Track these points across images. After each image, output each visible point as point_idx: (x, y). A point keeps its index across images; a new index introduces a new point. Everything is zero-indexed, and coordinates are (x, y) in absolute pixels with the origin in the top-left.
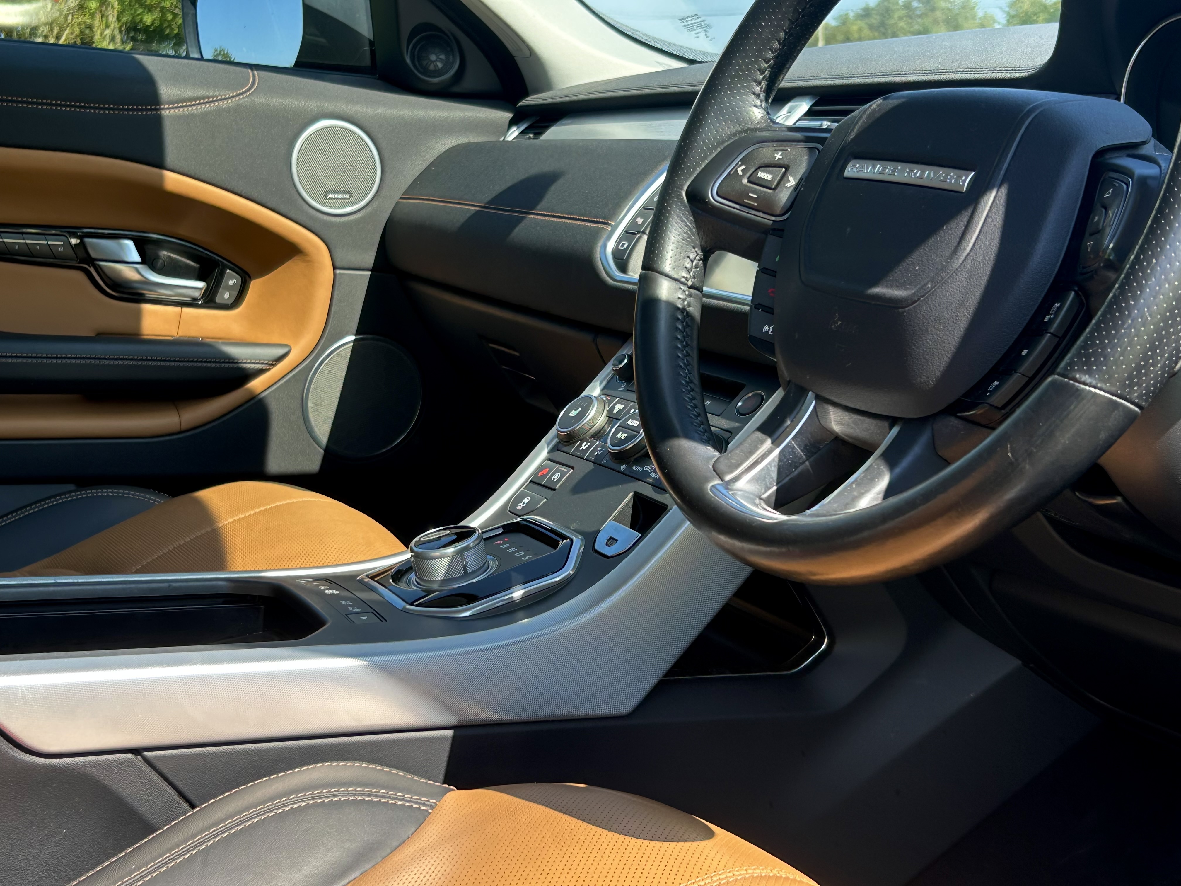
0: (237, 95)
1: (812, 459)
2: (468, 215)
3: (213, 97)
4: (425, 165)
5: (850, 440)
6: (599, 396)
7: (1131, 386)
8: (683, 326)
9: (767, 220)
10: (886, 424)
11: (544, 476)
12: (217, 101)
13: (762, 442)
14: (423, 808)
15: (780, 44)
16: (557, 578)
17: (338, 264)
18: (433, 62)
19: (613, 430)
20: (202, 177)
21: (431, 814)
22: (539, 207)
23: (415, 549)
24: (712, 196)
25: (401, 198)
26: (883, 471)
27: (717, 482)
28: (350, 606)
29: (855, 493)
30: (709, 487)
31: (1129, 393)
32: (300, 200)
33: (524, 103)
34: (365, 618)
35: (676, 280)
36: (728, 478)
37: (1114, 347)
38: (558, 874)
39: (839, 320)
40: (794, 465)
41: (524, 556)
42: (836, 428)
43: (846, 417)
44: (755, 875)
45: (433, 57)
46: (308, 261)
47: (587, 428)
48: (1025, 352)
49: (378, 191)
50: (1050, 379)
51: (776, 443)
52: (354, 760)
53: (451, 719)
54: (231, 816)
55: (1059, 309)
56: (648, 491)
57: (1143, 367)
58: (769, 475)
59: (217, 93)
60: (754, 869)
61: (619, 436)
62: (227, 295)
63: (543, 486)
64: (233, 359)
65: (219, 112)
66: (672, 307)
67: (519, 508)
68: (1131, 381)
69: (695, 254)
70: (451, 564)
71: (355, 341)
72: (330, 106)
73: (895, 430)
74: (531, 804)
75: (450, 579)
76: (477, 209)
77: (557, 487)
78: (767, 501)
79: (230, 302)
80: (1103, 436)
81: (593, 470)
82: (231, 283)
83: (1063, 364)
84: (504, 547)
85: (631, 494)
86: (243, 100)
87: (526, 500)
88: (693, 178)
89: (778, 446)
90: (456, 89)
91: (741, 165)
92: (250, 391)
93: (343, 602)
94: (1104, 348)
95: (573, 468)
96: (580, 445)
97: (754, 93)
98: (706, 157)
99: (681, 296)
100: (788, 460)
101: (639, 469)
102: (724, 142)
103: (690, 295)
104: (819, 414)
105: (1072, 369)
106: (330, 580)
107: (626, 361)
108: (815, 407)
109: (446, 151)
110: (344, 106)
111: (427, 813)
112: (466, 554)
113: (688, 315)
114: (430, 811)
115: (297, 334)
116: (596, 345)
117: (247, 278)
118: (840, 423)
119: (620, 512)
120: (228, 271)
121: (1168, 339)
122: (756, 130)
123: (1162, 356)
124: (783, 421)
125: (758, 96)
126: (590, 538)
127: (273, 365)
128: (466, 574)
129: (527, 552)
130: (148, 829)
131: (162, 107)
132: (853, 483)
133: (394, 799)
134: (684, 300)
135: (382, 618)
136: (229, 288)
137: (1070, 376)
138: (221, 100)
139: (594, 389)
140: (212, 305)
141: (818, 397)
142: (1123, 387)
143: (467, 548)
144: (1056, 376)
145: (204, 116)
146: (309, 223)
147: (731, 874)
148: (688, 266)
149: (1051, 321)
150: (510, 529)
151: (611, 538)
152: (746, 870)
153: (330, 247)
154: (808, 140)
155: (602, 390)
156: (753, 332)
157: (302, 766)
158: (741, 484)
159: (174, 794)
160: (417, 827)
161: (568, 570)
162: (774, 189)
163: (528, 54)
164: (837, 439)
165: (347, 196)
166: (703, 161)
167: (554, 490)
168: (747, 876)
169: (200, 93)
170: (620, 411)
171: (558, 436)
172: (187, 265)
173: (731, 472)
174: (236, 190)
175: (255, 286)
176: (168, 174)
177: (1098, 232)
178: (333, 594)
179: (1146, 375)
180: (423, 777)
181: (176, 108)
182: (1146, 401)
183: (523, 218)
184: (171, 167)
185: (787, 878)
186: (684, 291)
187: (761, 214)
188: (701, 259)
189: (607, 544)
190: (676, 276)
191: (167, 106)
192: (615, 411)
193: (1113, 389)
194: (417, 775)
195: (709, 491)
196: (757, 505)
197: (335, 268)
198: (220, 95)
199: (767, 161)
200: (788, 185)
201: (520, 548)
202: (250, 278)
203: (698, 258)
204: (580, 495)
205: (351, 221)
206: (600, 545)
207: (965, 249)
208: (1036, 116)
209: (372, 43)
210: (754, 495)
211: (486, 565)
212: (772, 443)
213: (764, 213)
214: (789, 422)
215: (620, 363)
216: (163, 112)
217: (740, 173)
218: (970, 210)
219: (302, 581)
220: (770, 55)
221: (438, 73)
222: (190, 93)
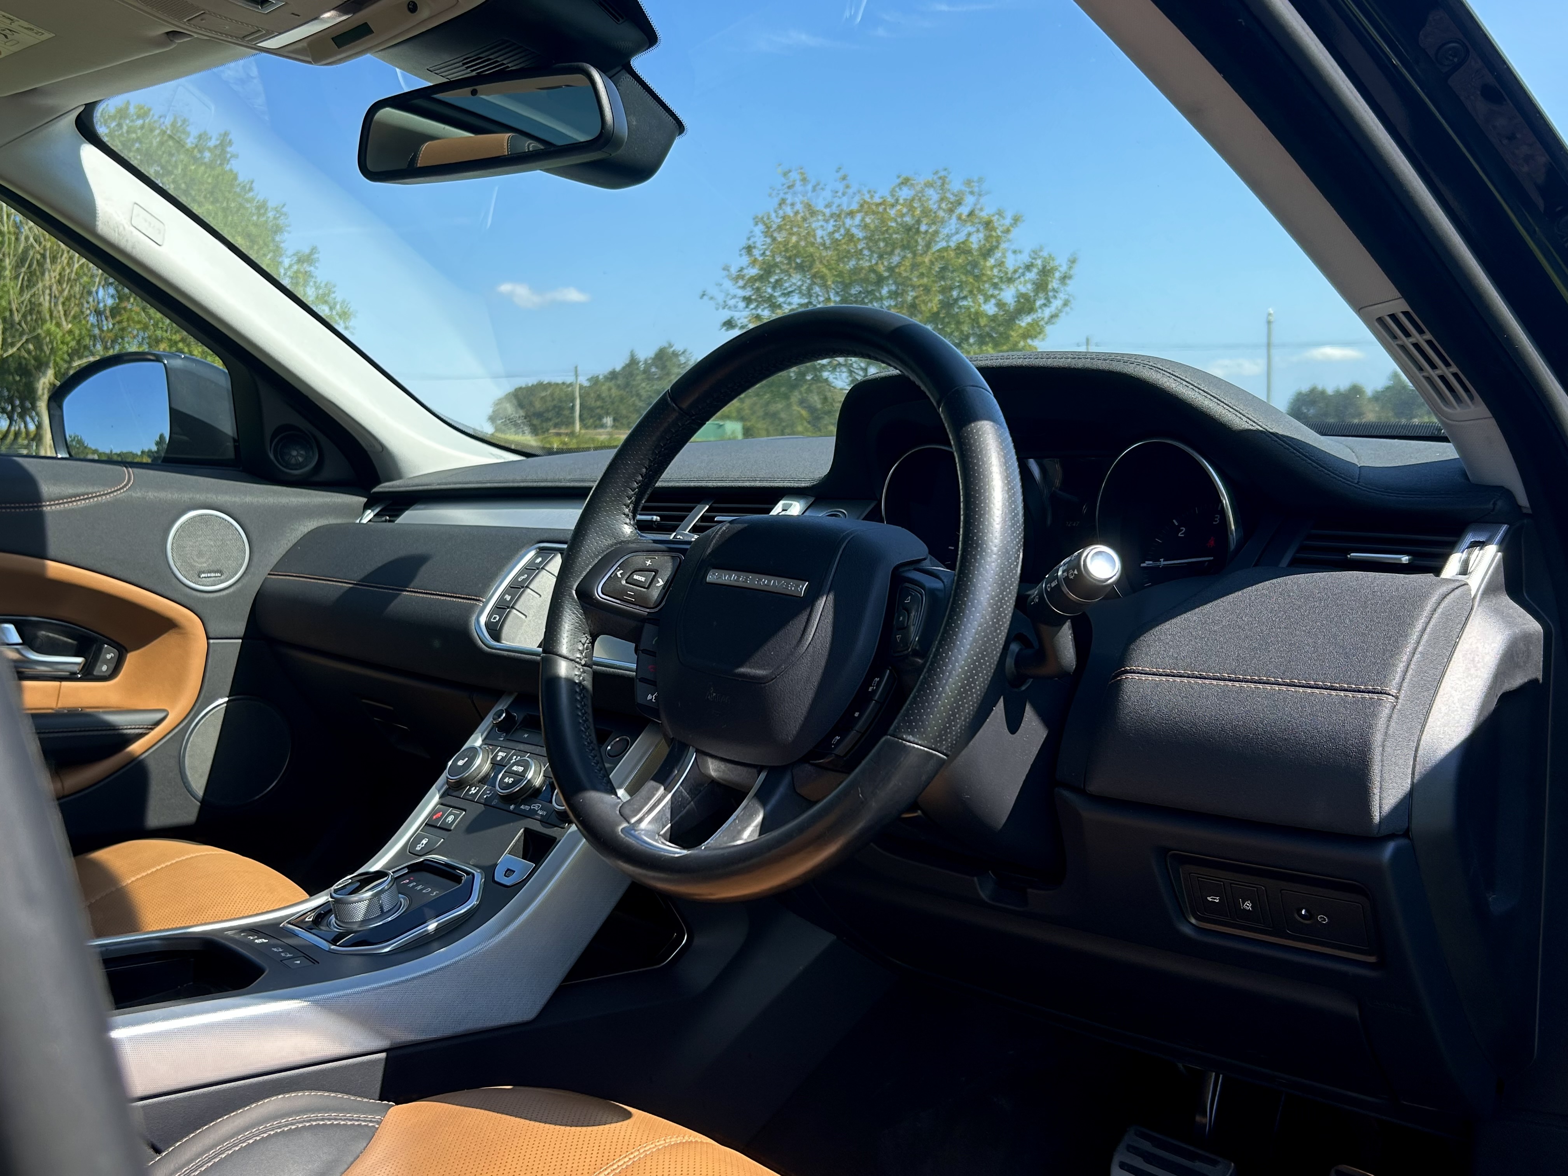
0: (115, 491)
1: (695, 799)
2: (342, 591)
3: (92, 493)
4: (290, 545)
5: (724, 783)
6: (481, 745)
7: (941, 741)
8: (581, 698)
9: (644, 612)
10: (755, 771)
11: (439, 819)
12: (96, 496)
13: (657, 789)
14: (371, 1124)
15: (642, 477)
16: (463, 910)
17: (211, 635)
18: (293, 456)
19: (500, 776)
20: (82, 565)
21: (379, 1130)
22: (412, 585)
23: (334, 895)
24: (598, 593)
25: (269, 574)
26: (758, 809)
27: (625, 825)
28: (282, 952)
29: (739, 828)
30: (620, 830)
31: (940, 746)
32: (175, 580)
33: (377, 489)
34: (298, 962)
35: (572, 660)
36: (633, 820)
37: (928, 714)
38: (508, 1165)
39: (713, 692)
40: (682, 806)
41: (431, 892)
42: (713, 774)
43: (722, 766)
44: (672, 1143)
45: (294, 453)
46: (185, 633)
47: (475, 774)
48: (857, 714)
49: (247, 569)
50: (883, 739)
51: (668, 790)
52: (302, 1089)
53: (384, 1044)
54: (200, 1154)
55: (879, 683)
56: (537, 827)
57: (948, 728)
58: (665, 815)
59: (96, 490)
60: (671, 1138)
61: (506, 780)
62: (104, 668)
63: (439, 828)
64: (114, 726)
65: (98, 507)
66: (570, 681)
67: (418, 848)
68: (940, 737)
69: (585, 639)
70: (369, 906)
71: (227, 702)
72: (201, 497)
73: (763, 776)
74: (471, 1109)
75: (369, 920)
76: (351, 586)
77: (452, 828)
78: (664, 836)
79: (107, 674)
80: (924, 778)
81: (483, 812)
82: (109, 656)
83: (892, 728)
84: (411, 885)
85: (522, 830)
86: (120, 495)
87: (424, 842)
88: (580, 580)
89: (670, 792)
90: (317, 479)
91: (619, 570)
92: (129, 753)
93: (275, 950)
94: (921, 716)
95: (465, 810)
96: (469, 790)
97: (624, 514)
98: (590, 563)
99: (577, 673)
100: (678, 802)
101: (527, 808)
102: (603, 551)
103: (584, 672)
104: (699, 763)
105: (900, 731)
106: (254, 930)
107: (504, 715)
108: (695, 758)
109: (309, 533)
110: (214, 497)
111: (374, 1129)
112: (382, 896)
113: (584, 688)
114: (377, 1126)
115: (174, 699)
116: (473, 702)
117: (124, 651)
118: (715, 771)
119: (514, 846)
120: (106, 646)
121: (964, 707)
122: (628, 542)
123: (960, 719)
124: (671, 771)
125: (627, 516)
126: (489, 871)
127: (152, 729)
128: (383, 914)
129: (434, 887)
131: (44, 504)
132: (735, 820)
133: (345, 1120)
134: (580, 676)
135: (314, 961)
136: (106, 662)
137: (899, 736)
138: (100, 496)
139: (477, 740)
140: (90, 677)
141: (697, 751)
142: (936, 742)
143: (382, 891)
144: (889, 737)
145: (83, 510)
146: (183, 601)
147: (653, 1145)
148: (581, 648)
149: (874, 692)
150: (414, 869)
151: (508, 870)
152: (665, 1140)
153: (203, 619)
154: (671, 550)
155: (483, 741)
156: (639, 700)
157: (258, 1101)
158: (644, 825)
160: (367, 1142)
161: (473, 901)
162: (647, 588)
163: (381, 450)
164: (713, 782)
165: (219, 575)
166: (587, 566)
167: (450, 830)
168: (666, 1145)
169: (81, 490)
170: (503, 758)
171: (447, 782)
172: (66, 642)
173: (635, 816)
174: (115, 575)
175: (131, 658)
176: (50, 564)
177: (904, 628)
178: (263, 943)
179: (950, 733)
180: (365, 1097)
181: (57, 504)
182: (951, 751)
183: (399, 594)
184: (52, 557)
185: (696, 1142)
186: (579, 669)
187: (638, 607)
188: (590, 643)
189: (505, 875)
190: (571, 657)
191: (48, 503)
192: (499, 758)
193: (929, 745)
194: (359, 1096)
195: (620, 833)
196: (656, 841)
197: (208, 638)
198: (98, 492)
199: (640, 566)
200: (658, 585)
201: (427, 884)
202: (127, 651)
203: (588, 642)
204: (475, 834)
205: (223, 596)
206: (499, 876)
207: (807, 639)
208: (849, 541)
209: (235, 440)
210: (654, 832)
211: (399, 903)
212: (665, 789)
213: (640, 606)
214: (676, 772)
215: (499, 717)
216: (45, 509)
217: (620, 576)
218: (808, 610)
219: (229, 933)
220: (635, 485)
221: (299, 466)
222: (71, 490)
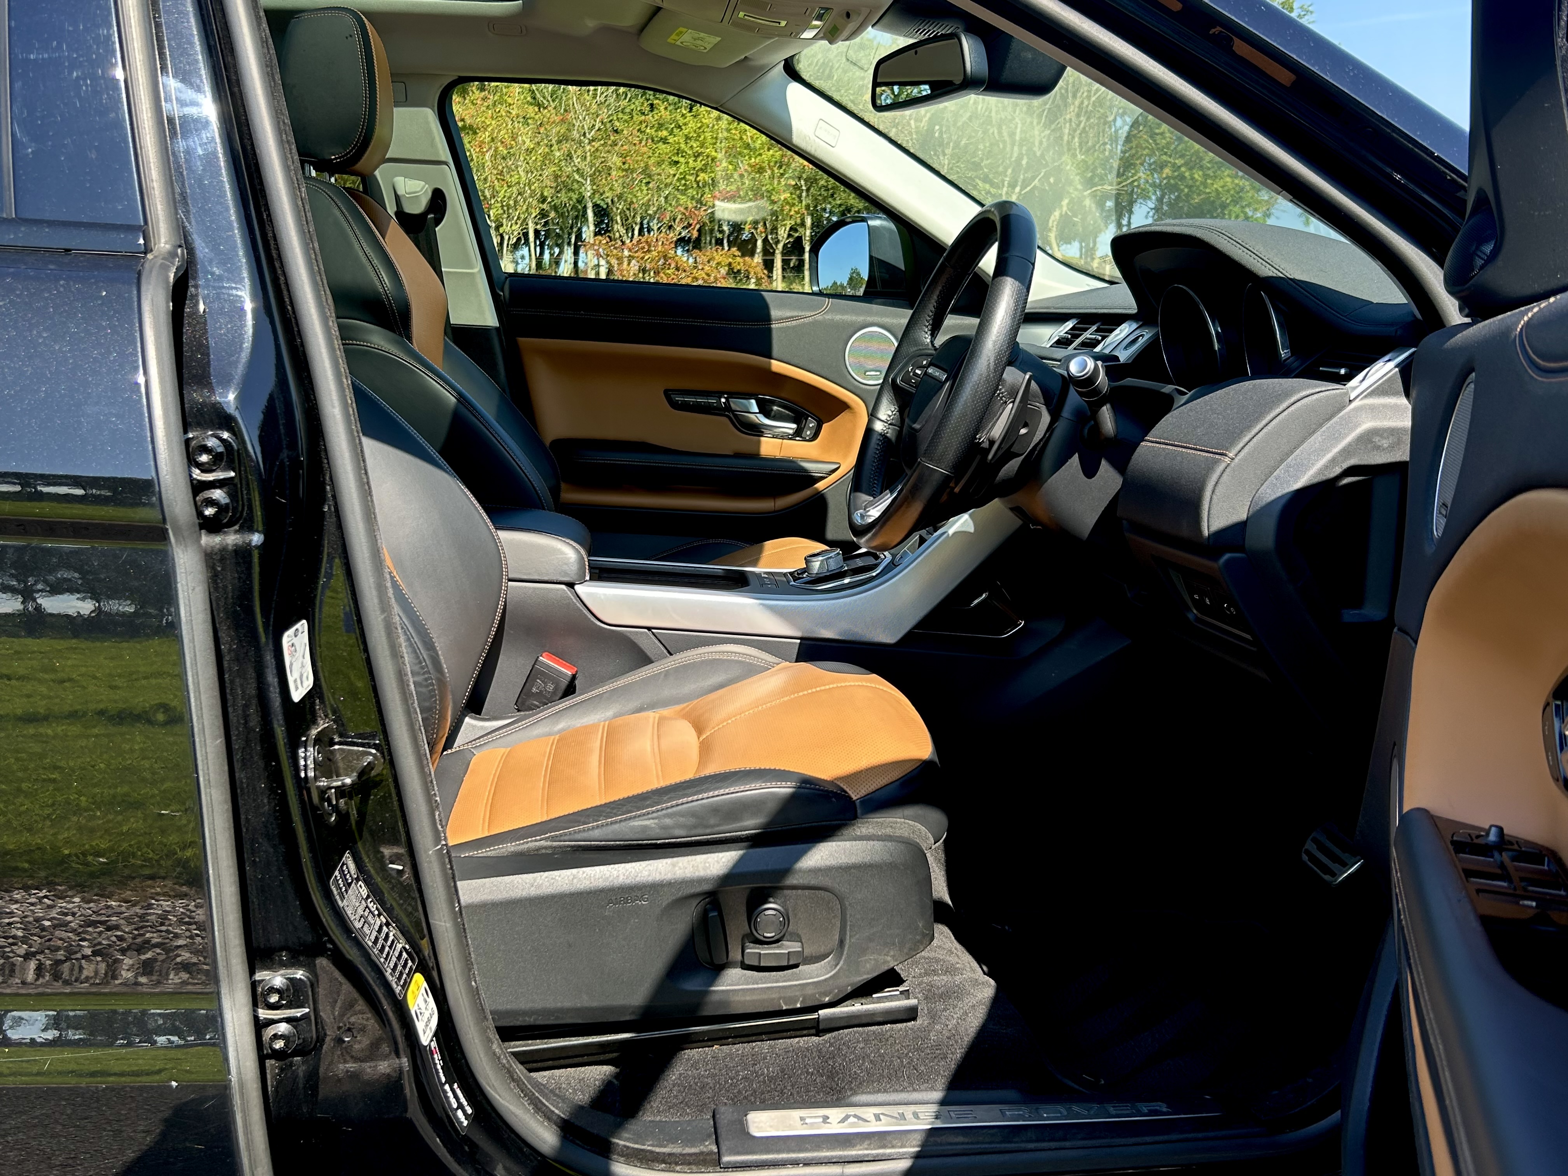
0: (816, 315)
3: (801, 316)
12: (803, 318)
16: (869, 575)
20: (792, 363)
24: (899, 381)
28: (767, 581)
32: (849, 376)
34: (770, 586)
35: (882, 421)
41: (861, 564)
46: (854, 413)
59: (804, 314)
62: (808, 433)
64: (808, 470)
65: (804, 324)
69: (894, 409)
70: (821, 565)
72: (870, 319)
75: (821, 573)
79: (809, 437)
82: (812, 426)
86: (819, 317)
91: (911, 367)
92: (816, 489)
97: (925, 332)
103: (889, 428)
110: (880, 319)
115: (846, 456)
117: (821, 423)
119: (912, 545)
120: (811, 419)
122: (924, 349)
127: (831, 474)
128: (829, 571)
130: (650, 662)
131: (772, 322)
135: (777, 586)
136: (810, 429)
138: (806, 318)
140: (799, 438)
143: (830, 558)
145: (794, 327)
146: (854, 390)
148: (890, 414)
151: (901, 557)
153: (866, 404)
159: (665, 651)
161: (877, 571)
165: (878, 373)
169: (795, 313)
172: (787, 415)
174: (813, 371)
175: (825, 427)
176: (773, 361)
178: (765, 577)
181: (780, 323)
184: (776, 358)
186: (885, 426)
191: (775, 322)
194: (781, 657)
197: (869, 416)
198: (808, 314)
202: (823, 423)
206: (896, 560)
216: (773, 325)
217: (910, 370)
219: (759, 572)
222: (789, 314)
